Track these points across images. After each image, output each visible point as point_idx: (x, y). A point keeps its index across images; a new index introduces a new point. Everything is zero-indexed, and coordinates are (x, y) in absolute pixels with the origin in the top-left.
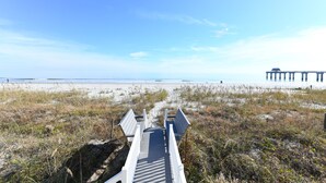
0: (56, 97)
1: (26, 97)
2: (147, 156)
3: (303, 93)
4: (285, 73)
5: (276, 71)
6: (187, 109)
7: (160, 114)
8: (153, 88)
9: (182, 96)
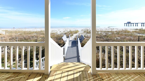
0: (36, 32)
1: (25, 33)
2: (71, 46)
3: (137, 31)
4: (133, 24)
5: (129, 23)
6: (86, 36)
7: (75, 37)
8: (73, 30)
9: (84, 32)
